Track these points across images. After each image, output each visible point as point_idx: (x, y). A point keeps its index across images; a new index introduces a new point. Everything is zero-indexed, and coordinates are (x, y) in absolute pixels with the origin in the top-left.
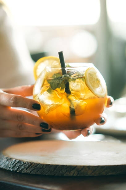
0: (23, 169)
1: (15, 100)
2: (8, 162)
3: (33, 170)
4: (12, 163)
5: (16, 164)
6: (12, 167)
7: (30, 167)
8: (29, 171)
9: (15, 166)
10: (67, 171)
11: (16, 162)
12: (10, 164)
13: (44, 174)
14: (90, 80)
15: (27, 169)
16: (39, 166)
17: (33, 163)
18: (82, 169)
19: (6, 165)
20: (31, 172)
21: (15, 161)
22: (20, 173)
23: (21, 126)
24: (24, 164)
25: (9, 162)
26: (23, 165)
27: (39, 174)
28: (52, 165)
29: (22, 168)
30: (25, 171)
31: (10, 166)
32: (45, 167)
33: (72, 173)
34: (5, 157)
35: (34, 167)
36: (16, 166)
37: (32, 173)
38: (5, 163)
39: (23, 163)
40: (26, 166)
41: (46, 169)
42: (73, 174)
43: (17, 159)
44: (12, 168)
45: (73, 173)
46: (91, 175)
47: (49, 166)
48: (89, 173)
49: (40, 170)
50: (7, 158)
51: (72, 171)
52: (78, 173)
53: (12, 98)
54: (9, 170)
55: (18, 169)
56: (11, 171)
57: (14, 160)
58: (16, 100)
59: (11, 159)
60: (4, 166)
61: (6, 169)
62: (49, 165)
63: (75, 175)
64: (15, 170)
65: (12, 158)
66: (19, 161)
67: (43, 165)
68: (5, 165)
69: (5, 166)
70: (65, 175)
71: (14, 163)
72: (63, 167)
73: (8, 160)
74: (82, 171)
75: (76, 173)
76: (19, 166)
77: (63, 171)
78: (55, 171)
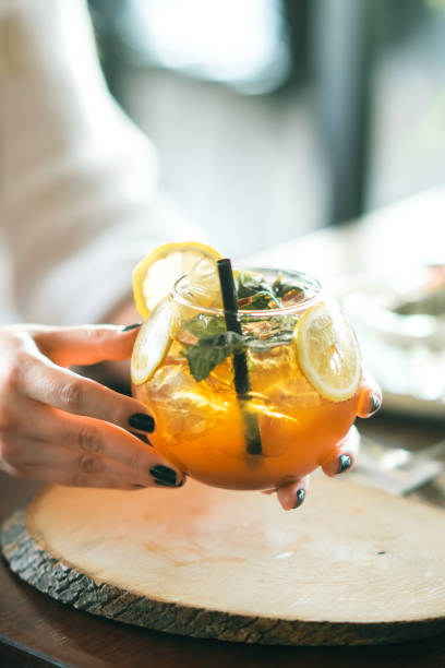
0: (91, 603)
1: (75, 397)
2: (45, 568)
3: (124, 611)
4: (59, 576)
5: (70, 583)
6: (57, 588)
7: (115, 602)
8: (109, 613)
9: (68, 586)
10: (226, 628)
11: (71, 578)
12: (53, 580)
13: (158, 628)
14: (312, 352)
15: (104, 604)
16: (141, 603)
17: (124, 591)
18: (275, 627)
19: (40, 576)
20: (116, 615)
21: (68, 572)
22: (82, 611)
23: (90, 462)
24: (96, 587)
25: (48, 569)
26: (92, 590)
27: (142, 625)
28: (182, 609)
29: (89, 599)
30: (96, 609)
31: (50, 584)
32: (160, 610)
33: (242, 635)
34: (37, 547)
35: (126, 603)
36: (72, 588)
37: (120, 619)
38: (35, 569)
39: (92, 585)
40: (101, 595)
41: (163, 614)
42: (247, 638)
43: (74, 568)
44: (59, 591)
45: (245, 635)
46: (300, 644)
47: (173, 609)
48: (295, 639)
49: (144, 615)
50: (41, 553)
51: (242, 631)
52: (262, 637)
53: (66, 388)
54: (46, 595)
55: (77, 598)
56: (54, 599)
57: (65, 568)
58: (78, 396)
59: (55, 561)
60: (32, 578)
61: (38, 587)
62: (173, 605)
63: (250, 641)
64: (68, 599)
65: (57, 557)
66: (81, 576)
67: (155, 603)
68: (36, 575)
69: (36, 580)
70: (221, 637)
71: (63, 578)
72: (215, 616)
73: (44, 561)
74: (274, 632)
75: (254, 635)
76: (80, 592)
77: (216, 628)
78: (192, 624)
